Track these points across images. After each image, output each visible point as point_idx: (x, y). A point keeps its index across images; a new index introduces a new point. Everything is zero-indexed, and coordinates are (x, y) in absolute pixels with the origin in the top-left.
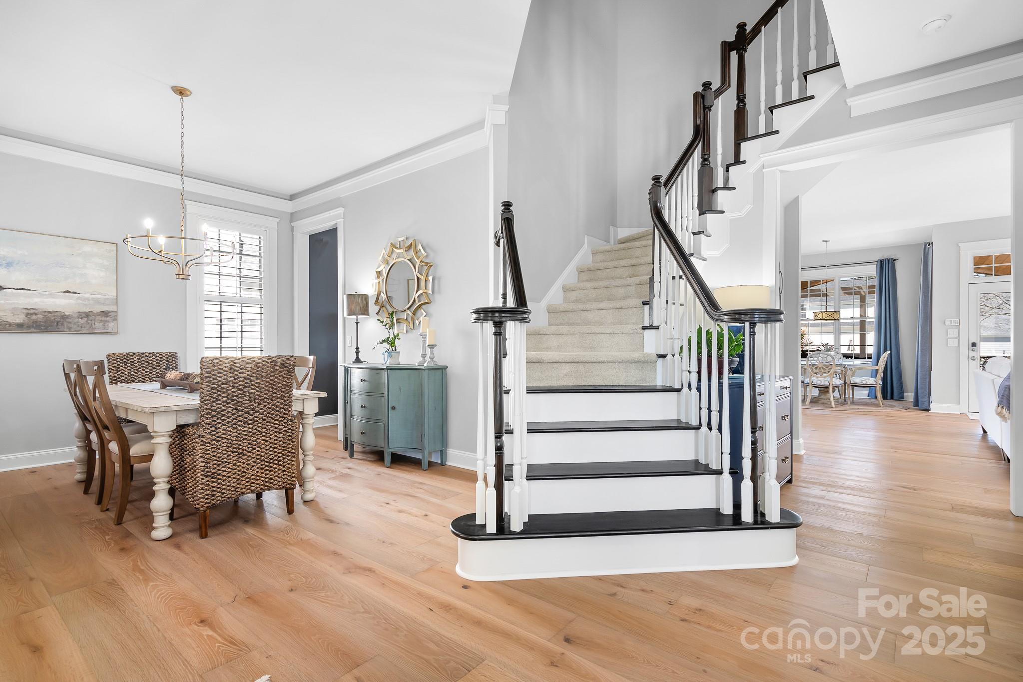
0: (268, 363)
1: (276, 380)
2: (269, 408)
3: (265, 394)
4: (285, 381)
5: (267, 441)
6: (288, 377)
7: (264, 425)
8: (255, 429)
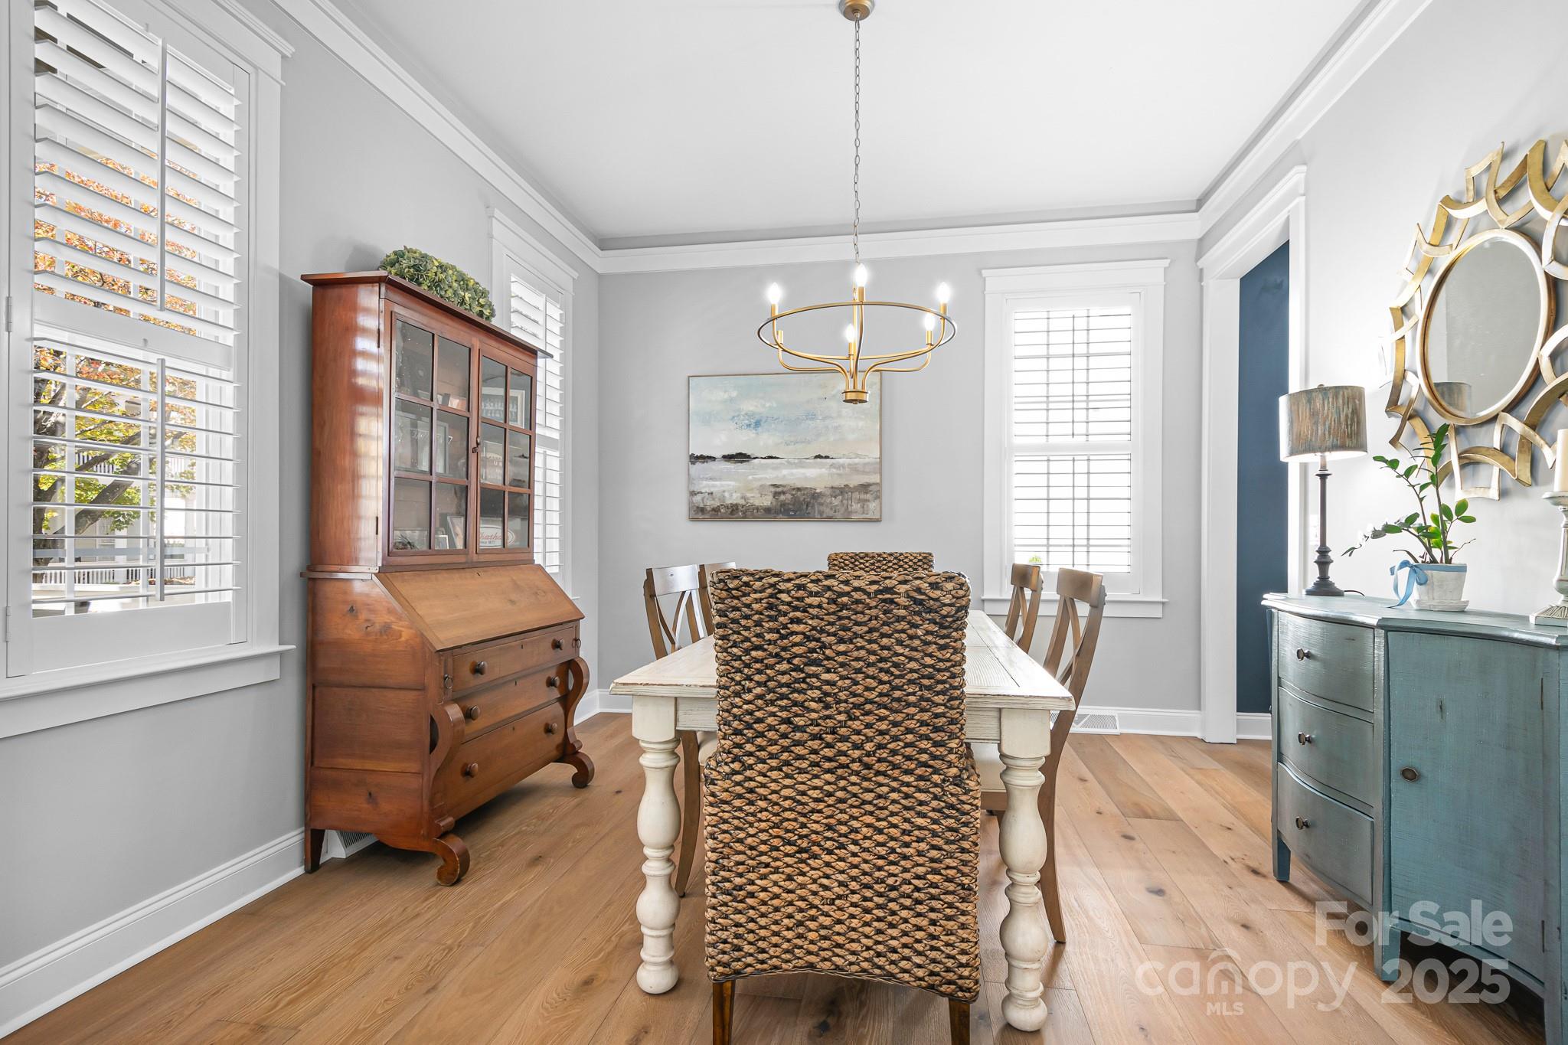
0: (868, 594)
1: (899, 649)
2: (882, 733)
3: (867, 689)
4: (931, 655)
5: (880, 831)
6: (942, 642)
7: (869, 780)
8: (844, 789)
